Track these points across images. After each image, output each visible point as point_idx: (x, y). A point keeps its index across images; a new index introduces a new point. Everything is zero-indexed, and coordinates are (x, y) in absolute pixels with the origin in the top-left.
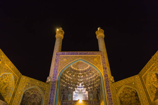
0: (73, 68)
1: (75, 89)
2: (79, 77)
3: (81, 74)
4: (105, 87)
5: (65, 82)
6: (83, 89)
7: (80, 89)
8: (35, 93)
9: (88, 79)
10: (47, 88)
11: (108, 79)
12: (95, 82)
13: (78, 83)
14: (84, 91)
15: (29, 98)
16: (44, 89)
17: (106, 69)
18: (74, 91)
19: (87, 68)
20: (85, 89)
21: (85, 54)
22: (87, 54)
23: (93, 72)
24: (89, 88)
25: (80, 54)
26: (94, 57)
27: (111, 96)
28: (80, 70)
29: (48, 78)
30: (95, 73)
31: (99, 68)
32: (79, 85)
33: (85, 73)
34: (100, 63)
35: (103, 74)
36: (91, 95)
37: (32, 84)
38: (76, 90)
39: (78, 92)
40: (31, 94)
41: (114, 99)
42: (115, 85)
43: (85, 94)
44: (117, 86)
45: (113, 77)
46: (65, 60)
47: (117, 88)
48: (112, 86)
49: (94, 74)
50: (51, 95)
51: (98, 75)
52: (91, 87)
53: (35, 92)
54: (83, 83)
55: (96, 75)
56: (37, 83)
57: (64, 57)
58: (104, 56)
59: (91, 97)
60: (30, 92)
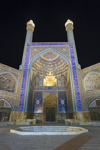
0: (43, 57)
1: (46, 76)
2: (49, 66)
3: (50, 63)
4: (72, 74)
5: (36, 70)
6: (52, 77)
7: (50, 77)
8: (9, 79)
9: (57, 68)
10: (19, 74)
11: (75, 67)
12: (63, 71)
13: (48, 71)
14: (54, 78)
15: (4, 82)
16: (17, 75)
17: (74, 58)
18: (44, 78)
19: (56, 58)
20: (54, 77)
21: (55, 44)
22: (56, 45)
23: (62, 61)
24: (57, 76)
25: (50, 44)
26: (63, 48)
27: (77, 81)
28: (50, 60)
29: (20, 66)
30: (64, 62)
31: (67, 57)
32: (49, 74)
33: (54, 63)
34: (69, 53)
35: (70, 63)
36: (59, 82)
37: (5, 70)
38: (46, 78)
39: (48, 79)
40: (6, 79)
41: (80, 84)
42: (81, 72)
43: (54, 81)
44: (83, 72)
45: (80, 65)
46: (35, 50)
47: (83, 75)
48: (79, 73)
49: (62, 63)
50: (23, 80)
51: (67, 63)
52: (60, 75)
53: (9, 77)
54: (52, 71)
55: (64, 64)
56: (10, 69)
57: (35, 48)
58: (72, 47)
59: (59, 83)
60: (4, 77)
